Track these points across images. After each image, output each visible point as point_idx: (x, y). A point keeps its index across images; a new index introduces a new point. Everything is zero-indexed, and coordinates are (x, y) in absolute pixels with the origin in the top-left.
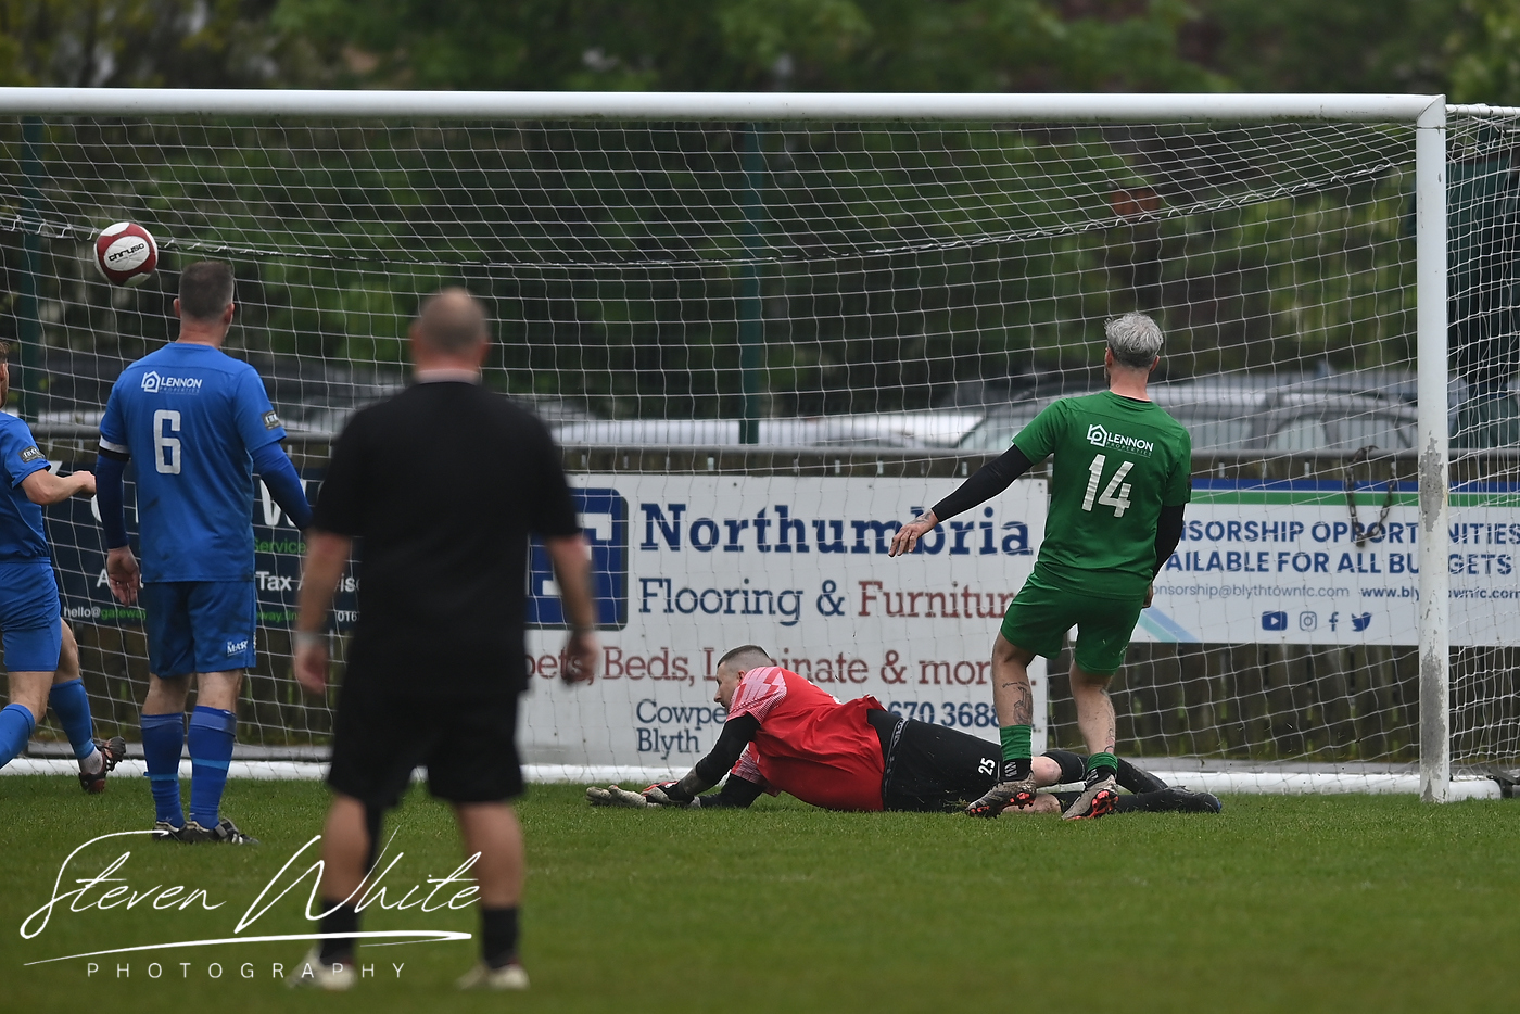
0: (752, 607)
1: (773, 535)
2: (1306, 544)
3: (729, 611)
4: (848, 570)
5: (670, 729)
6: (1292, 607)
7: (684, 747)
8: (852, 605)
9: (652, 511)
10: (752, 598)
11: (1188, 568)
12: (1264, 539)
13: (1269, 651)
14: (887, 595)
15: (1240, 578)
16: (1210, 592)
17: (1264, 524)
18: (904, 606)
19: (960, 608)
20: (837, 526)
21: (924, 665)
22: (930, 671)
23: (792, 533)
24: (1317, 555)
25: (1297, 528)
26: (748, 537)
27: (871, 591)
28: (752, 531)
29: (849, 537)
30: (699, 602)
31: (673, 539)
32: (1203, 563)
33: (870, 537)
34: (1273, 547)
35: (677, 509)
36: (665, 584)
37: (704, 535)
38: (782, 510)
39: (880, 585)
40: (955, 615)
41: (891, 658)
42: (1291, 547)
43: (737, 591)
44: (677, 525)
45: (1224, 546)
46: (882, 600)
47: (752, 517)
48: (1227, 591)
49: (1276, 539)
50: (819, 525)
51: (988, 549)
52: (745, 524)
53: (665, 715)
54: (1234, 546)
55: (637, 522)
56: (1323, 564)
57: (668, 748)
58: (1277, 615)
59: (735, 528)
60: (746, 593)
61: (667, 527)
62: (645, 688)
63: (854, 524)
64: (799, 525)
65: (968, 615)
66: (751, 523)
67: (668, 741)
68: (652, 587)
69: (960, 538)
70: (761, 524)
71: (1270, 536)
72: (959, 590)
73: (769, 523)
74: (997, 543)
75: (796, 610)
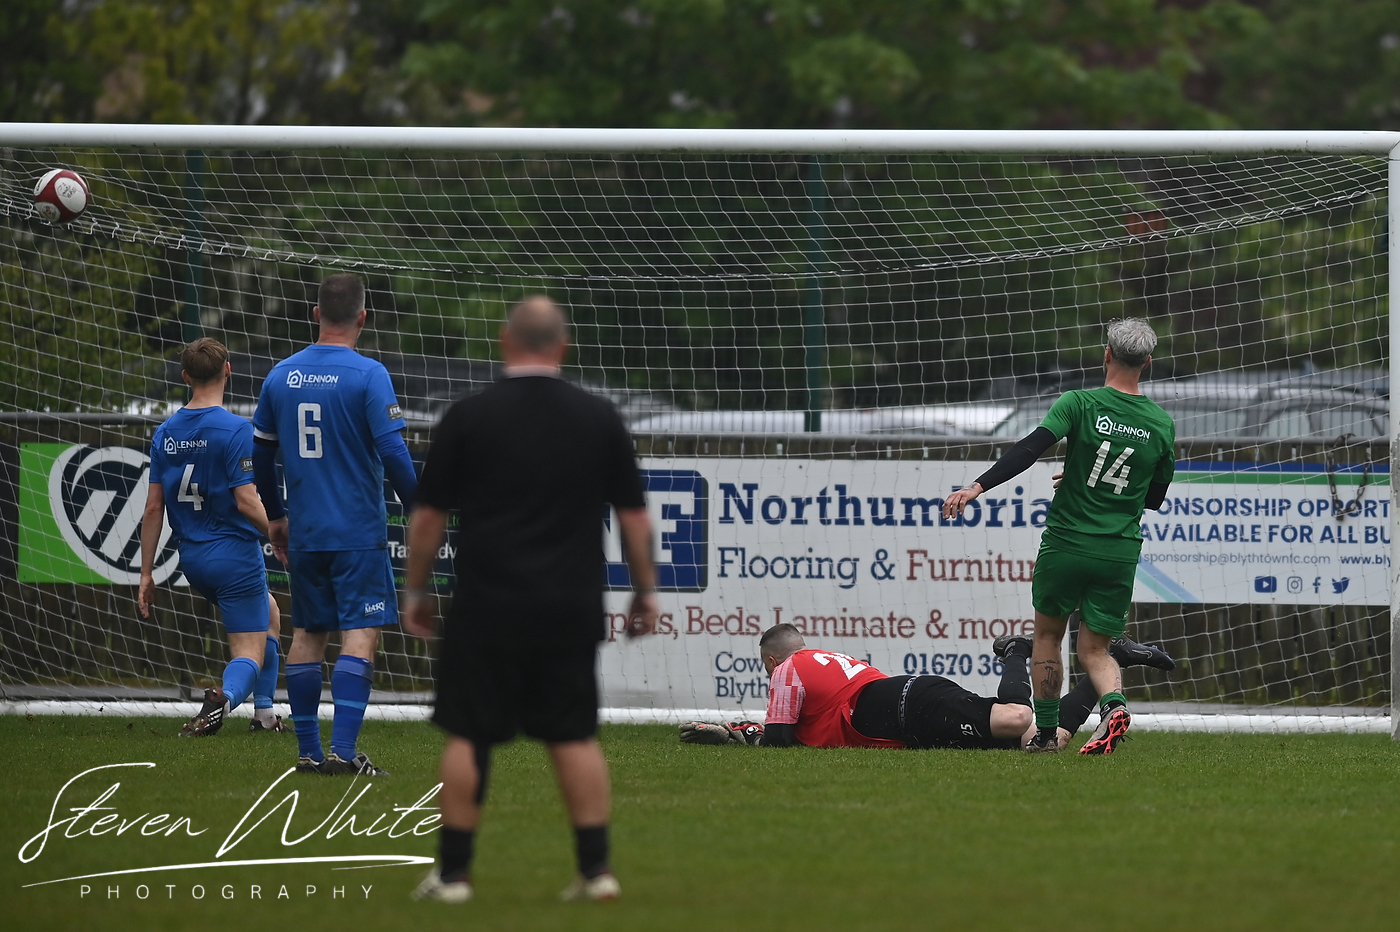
0: (815, 572)
1: (833, 511)
2: (1293, 518)
3: (795, 576)
4: (897, 540)
5: (744, 678)
6: (1281, 573)
7: (756, 692)
8: (901, 570)
9: (729, 489)
10: (815, 564)
11: (1191, 539)
12: (1257, 514)
13: (1261, 611)
14: (932, 562)
15: (1236, 547)
16: (1210, 559)
17: (1257, 501)
18: (947, 570)
19: (995, 574)
20: (889, 502)
21: (963, 622)
22: (968, 627)
23: (850, 508)
24: (1302, 528)
25: (1285, 504)
26: (811, 512)
27: (918, 558)
28: (815, 507)
29: (899, 512)
30: (769, 568)
31: (747, 514)
32: (1204, 534)
33: (917, 511)
34: (1264, 521)
35: (750, 488)
36: (740, 553)
37: (774, 510)
38: (841, 489)
39: (925, 553)
40: (990, 579)
41: (935, 617)
42: (1279, 521)
43: (802, 559)
44: (750, 502)
45: (1222, 520)
46: (927, 566)
47: (815, 495)
48: (1224, 559)
49: (1267, 514)
50: (873, 502)
51: (1019, 522)
52: (809, 501)
53: (740, 665)
54: (1231, 520)
55: (715, 499)
56: (1308, 536)
57: (742, 694)
58: (1268, 579)
59: (800, 504)
60: (809, 560)
61: (743, 503)
62: (723, 642)
63: (904, 501)
64: (856, 502)
65: (1001, 579)
66: (814, 500)
67: (742, 687)
68: (729, 555)
69: (994, 513)
70: (823, 501)
71: (1262, 512)
72: (994, 558)
73: (830, 500)
74: (1026, 517)
75: (853, 575)
